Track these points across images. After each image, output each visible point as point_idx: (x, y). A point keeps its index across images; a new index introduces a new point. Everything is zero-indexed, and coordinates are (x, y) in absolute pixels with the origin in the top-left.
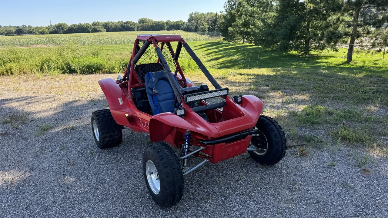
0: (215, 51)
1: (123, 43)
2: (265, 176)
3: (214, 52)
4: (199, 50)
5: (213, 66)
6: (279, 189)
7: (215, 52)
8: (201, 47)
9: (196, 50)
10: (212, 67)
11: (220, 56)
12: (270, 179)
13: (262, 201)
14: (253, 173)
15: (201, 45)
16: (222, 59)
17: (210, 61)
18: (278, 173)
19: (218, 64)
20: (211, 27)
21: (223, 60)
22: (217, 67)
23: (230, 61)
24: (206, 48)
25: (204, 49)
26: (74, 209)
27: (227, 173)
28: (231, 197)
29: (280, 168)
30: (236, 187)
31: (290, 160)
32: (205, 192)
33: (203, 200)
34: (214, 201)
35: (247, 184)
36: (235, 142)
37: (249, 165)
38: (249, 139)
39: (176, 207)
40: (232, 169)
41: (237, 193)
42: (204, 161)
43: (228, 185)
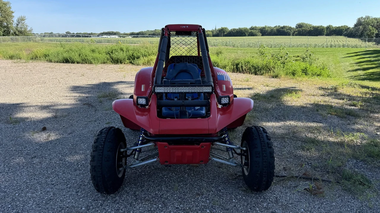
1: (270, 46)
2: (234, 201)
3: (366, 61)
4: (350, 58)
5: (355, 76)
7: (370, 61)
8: (356, 54)
9: (347, 57)
10: (354, 77)
12: (235, 206)
14: (226, 192)
18: (254, 203)
19: (363, 75)
21: (373, 71)
22: (360, 78)
25: (358, 57)
26: (53, 169)
27: (199, 184)
28: (170, 207)
29: (265, 198)
30: (188, 200)
31: (290, 195)
32: (154, 193)
33: (141, 200)
34: (150, 205)
35: (203, 202)
36: (184, 146)
37: (234, 184)
38: (205, 147)
39: (114, 196)
40: (210, 182)
41: (181, 206)
42: (155, 160)
43: (184, 195)
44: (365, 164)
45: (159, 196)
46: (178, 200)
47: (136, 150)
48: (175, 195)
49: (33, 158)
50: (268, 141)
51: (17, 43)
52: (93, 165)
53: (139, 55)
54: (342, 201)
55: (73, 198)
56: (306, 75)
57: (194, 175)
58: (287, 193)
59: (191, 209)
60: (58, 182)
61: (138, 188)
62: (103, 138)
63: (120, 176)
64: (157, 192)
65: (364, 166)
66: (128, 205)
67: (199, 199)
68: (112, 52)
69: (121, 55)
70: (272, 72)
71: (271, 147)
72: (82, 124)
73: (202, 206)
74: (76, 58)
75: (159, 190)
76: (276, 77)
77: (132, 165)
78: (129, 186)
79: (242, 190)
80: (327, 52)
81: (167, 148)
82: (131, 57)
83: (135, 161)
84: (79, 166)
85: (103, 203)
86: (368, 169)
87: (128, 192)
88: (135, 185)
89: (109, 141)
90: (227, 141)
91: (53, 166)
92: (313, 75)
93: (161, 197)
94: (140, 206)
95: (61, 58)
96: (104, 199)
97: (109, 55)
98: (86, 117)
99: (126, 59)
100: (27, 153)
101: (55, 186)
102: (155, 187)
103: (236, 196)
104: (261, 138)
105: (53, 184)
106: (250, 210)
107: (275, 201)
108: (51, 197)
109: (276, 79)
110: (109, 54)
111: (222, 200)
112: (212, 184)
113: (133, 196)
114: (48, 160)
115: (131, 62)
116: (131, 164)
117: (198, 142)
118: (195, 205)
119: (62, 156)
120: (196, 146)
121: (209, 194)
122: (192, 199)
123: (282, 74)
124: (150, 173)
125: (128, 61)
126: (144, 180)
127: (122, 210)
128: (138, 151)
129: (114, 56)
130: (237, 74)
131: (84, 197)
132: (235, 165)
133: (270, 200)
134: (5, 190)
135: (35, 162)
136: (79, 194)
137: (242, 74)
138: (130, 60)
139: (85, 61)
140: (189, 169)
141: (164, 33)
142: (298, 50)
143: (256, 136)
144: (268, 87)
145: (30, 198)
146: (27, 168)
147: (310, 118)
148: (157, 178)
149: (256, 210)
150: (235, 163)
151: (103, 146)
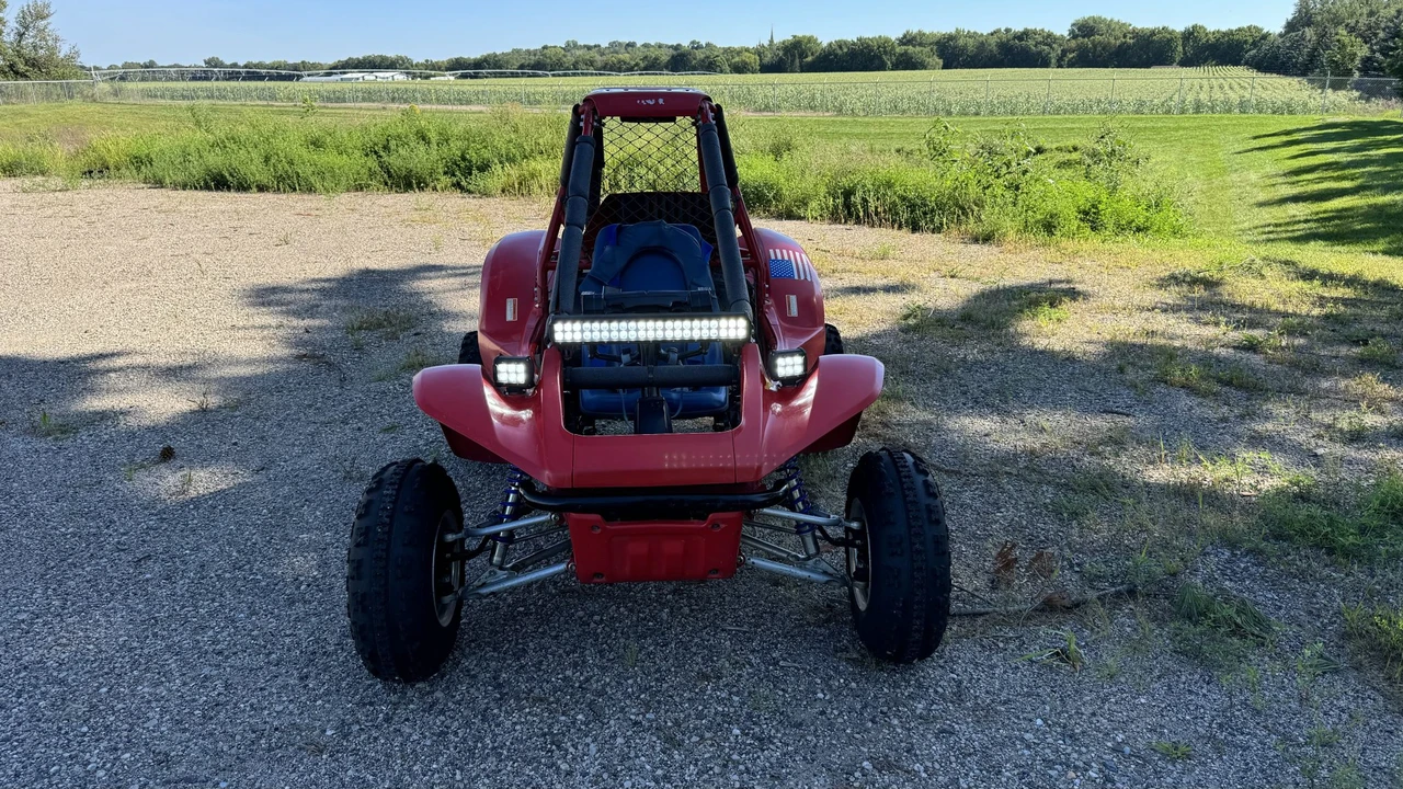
0: (1337, 163)
2: (820, 695)
3: (1326, 165)
4: (1265, 153)
5: (1276, 225)
6: (805, 758)
8: (1285, 138)
9: (1252, 150)
10: (1271, 228)
11: (1347, 184)
12: (823, 713)
13: (690, 776)
14: (796, 668)
15: (1288, 133)
16: (1346, 199)
17: (1283, 201)
18: (887, 703)
19: (1306, 221)
20: (1378, 55)
21: (1340, 206)
22: (1293, 231)
23: (1377, 213)
24: (1302, 146)
25: (1295, 150)
26: (213, 600)
27: (708, 641)
28: (612, 722)
29: (920, 686)
30: (671, 696)
31: (1005, 672)
32: (560, 676)
33: (518, 699)
34: (546, 714)
35: (720, 701)
36: (655, 523)
37: (821, 638)
38: (722, 526)
39: (428, 689)
40: (745, 632)
41: (647, 716)
42: (562, 567)
43: (657, 680)
44: (1260, 565)
45: (577, 685)
46: (638, 698)
47: (495, 536)
48: (630, 681)
49: (140, 561)
50: (930, 501)
51: (23, 106)
52: (357, 593)
53: (486, 154)
54: (1170, 689)
55: (292, 698)
56: (1093, 229)
57: (692, 611)
58: (993, 667)
59: (680, 726)
60: (235, 645)
61: (505, 659)
62: (388, 499)
63: (445, 621)
64: (569, 673)
65: (1253, 570)
66: (475, 717)
67: (708, 692)
68: (386, 148)
69: (419, 158)
70: (972, 220)
71: (938, 522)
72: (300, 434)
73: (716, 714)
74: (256, 171)
75: (575, 665)
76: (987, 239)
77: (484, 585)
78: (474, 653)
79: (848, 660)
80: (1181, 132)
81: (599, 531)
82: (458, 166)
83: (495, 573)
84: (302, 587)
85: (394, 713)
86: (1267, 582)
87: (473, 673)
88: (495, 650)
89: (406, 509)
90: (798, 500)
91: (214, 587)
92: (1121, 229)
93: (583, 689)
94: (515, 720)
95: (196, 170)
96: (394, 698)
97: (375, 157)
98: (310, 406)
99: (441, 171)
100: (119, 543)
101: (227, 657)
102: (561, 656)
103: (827, 680)
104: (907, 492)
105: (220, 653)
106: (870, 724)
107: (954, 694)
108: (219, 694)
109: (985, 248)
110: (376, 153)
111: (781, 693)
112: (750, 640)
113: (490, 688)
114: (192, 567)
115: (458, 185)
116: (483, 581)
117: (701, 512)
118: (692, 713)
119: (238, 552)
120: (695, 524)
121: (740, 676)
122: (685, 691)
123: (1009, 226)
124: (544, 605)
125: (446, 180)
126: (526, 632)
127: (456, 734)
128: (502, 540)
129: (394, 161)
130: (848, 227)
131: (328, 693)
132: (826, 578)
133: (936, 692)
134: (61, 676)
135: (148, 576)
136: (311, 686)
137: (866, 229)
138: (454, 175)
139: (288, 182)
140: (674, 592)
141: (582, 124)
142: (1074, 126)
143: (890, 485)
144: (955, 280)
145: (149, 702)
146: (126, 597)
147: (1091, 397)
148: (567, 622)
149: (890, 725)
150: (825, 573)
151: (387, 529)
